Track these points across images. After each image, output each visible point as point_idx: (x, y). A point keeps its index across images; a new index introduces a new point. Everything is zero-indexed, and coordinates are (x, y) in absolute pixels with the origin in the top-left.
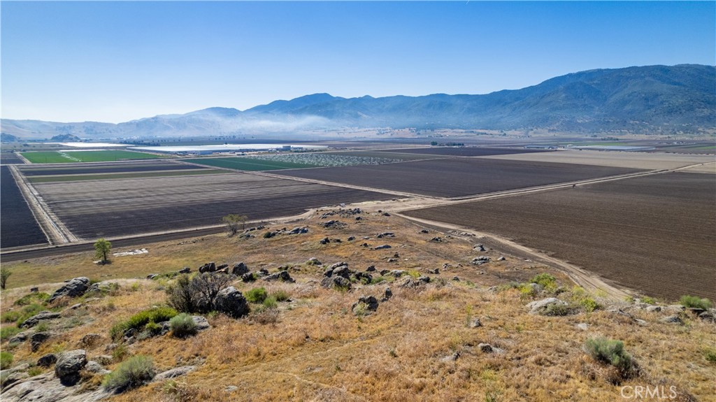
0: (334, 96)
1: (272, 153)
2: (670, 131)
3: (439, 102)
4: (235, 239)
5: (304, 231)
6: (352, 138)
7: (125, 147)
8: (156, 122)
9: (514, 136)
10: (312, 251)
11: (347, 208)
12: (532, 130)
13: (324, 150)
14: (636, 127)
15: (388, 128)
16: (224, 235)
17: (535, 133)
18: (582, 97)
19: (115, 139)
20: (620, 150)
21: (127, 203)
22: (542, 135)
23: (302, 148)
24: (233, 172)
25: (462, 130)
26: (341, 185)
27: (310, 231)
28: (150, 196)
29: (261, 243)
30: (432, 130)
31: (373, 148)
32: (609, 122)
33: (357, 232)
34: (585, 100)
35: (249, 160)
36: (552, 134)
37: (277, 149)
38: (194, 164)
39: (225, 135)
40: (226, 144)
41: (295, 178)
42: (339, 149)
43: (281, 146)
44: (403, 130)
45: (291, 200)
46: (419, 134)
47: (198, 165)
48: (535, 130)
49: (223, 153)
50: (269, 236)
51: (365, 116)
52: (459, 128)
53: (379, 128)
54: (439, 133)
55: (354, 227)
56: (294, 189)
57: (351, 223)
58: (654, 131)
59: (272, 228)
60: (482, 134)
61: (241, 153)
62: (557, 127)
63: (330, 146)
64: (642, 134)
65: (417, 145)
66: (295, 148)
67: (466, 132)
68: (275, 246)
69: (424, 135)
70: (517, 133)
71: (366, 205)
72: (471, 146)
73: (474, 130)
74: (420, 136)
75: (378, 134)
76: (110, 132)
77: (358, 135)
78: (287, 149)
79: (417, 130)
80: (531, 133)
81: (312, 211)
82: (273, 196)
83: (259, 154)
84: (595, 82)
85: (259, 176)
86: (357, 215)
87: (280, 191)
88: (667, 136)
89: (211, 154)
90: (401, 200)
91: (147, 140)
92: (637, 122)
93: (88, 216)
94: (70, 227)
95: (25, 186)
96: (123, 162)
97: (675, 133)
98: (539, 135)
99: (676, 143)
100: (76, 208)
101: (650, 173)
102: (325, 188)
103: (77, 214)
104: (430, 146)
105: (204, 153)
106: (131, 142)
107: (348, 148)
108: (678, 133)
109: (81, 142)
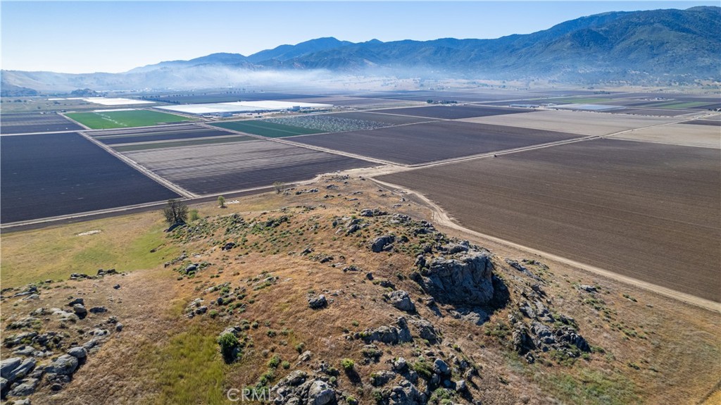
0: (341, 39)
1: (285, 114)
2: (667, 82)
3: (446, 48)
4: (281, 195)
5: (316, 191)
9: (513, 87)
10: (320, 201)
11: (341, 174)
12: (533, 80)
13: (330, 110)
14: (635, 78)
15: (393, 78)
16: (273, 192)
17: (535, 84)
18: (589, 46)
21: (201, 171)
22: (542, 87)
23: (309, 108)
27: (319, 191)
28: (212, 164)
29: (294, 197)
30: (436, 80)
31: (373, 107)
32: (609, 72)
33: (343, 191)
34: (590, 48)
35: (266, 123)
36: (551, 85)
37: (288, 110)
40: (240, 102)
41: (307, 146)
42: (344, 107)
43: (291, 105)
44: (408, 80)
45: (306, 168)
46: (422, 85)
47: (226, 130)
48: (536, 81)
49: (240, 115)
50: (298, 193)
51: (371, 63)
53: (384, 78)
54: (442, 84)
55: (342, 188)
56: (307, 157)
57: (341, 186)
58: (651, 82)
59: (298, 189)
60: (483, 85)
61: (256, 115)
62: (558, 78)
63: (335, 103)
64: (639, 85)
65: (414, 103)
66: (304, 108)
67: (468, 83)
68: (302, 199)
69: (428, 87)
70: (518, 83)
71: (354, 172)
72: (462, 104)
74: (422, 89)
75: (382, 86)
78: (297, 109)
79: (420, 81)
80: (531, 84)
81: (320, 176)
83: (273, 115)
84: (604, 28)
85: (279, 143)
86: (346, 180)
88: (659, 88)
89: (232, 116)
90: (377, 167)
91: (162, 94)
92: (638, 72)
93: (187, 180)
94: (185, 188)
95: (118, 155)
96: (162, 126)
97: (670, 85)
98: (536, 86)
99: (656, 100)
100: (173, 174)
101: (581, 140)
102: (329, 156)
103: (178, 179)
104: (425, 104)
105: (226, 115)
106: (149, 97)
107: (352, 107)
108: (673, 84)
109: (100, 96)
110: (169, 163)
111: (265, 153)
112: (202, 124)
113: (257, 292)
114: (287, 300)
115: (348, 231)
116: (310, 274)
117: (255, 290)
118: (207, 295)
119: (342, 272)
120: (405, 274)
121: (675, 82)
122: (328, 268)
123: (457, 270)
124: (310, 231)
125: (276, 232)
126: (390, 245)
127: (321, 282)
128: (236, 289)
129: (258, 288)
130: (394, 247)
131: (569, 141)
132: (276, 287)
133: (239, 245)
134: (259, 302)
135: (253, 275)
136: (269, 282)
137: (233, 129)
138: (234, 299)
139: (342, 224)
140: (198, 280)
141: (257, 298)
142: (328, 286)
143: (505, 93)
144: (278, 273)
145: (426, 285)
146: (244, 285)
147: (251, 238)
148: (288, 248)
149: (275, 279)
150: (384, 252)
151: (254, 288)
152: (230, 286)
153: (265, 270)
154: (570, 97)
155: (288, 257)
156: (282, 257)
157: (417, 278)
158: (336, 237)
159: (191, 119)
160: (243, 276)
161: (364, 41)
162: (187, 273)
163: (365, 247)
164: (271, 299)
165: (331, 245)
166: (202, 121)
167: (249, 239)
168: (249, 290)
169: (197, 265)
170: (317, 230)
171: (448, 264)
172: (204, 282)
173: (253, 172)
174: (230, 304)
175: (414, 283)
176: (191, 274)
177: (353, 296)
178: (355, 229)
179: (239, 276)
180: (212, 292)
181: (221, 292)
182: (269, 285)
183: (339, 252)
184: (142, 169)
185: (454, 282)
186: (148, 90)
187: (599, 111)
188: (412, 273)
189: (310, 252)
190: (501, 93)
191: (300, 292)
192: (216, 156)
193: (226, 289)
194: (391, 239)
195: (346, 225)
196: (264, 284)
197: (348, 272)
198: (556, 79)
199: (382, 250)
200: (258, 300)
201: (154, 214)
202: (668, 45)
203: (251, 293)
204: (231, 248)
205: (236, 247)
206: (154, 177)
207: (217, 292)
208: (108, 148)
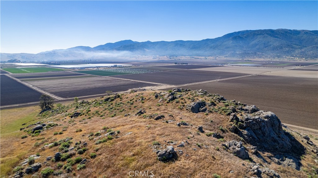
0: (134, 41)
1: (110, 68)
2: (273, 57)
3: (180, 44)
6: (142, 61)
7: (45, 66)
8: (54, 53)
9: (210, 59)
11: (141, 89)
12: (218, 56)
13: (131, 67)
14: (260, 55)
15: (157, 56)
17: (219, 58)
19: (37, 61)
20: (248, 66)
22: (222, 59)
23: (121, 66)
24: (97, 76)
25: (188, 57)
26: (139, 81)
28: (73, 86)
30: (176, 57)
31: (151, 65)
32: (249, 53)
34: (240, 43)
35: (101, 71)
36: (226, 58)
37: (112, 66)
38: (80, 73)
39: (86, 59)
40: (89, 64)
41: (121, 79)
42: (137, 66)
43: (113, 65)
44: (164, 57)
45: (122, 87)
46: (170, 58)
47: (82, 74)
48: (219, 57)
49: (89, 68)
51: (147, 50)
52: (188, 56)
53: (154, 56)
54: (179, 58)
56: (122, 83)
58: (266, 57)
60: (197, 58)
61: (97, 68)
62: (228, 55)
63: (133, 64)
64: (262, 58)
65: (169, 64)
66: (119, 66)
67: (190, 58)
69: (173, 59)
70: (212, 58)
71: (147, 88)
72: (190, 64)
73: (194, 57)
74: (171, 60)
75: (153, 59)
76: (33, 58)
77: (145, 59)
78: (116, 66)
79: (170, 57)
80: (217, 58)
81: (130, 90)
82: (116, 85)
83: (104, 68)
84: (245, 36)
85: (108, 78)
87: (118, 83)
88: (270, 59)
89: (84, 69)
90: (159, 86)
91: (52, 62)
92: (261, 53)
93: (59, 92)
94: (56, 96)
95: (24, 83)
96: (50, 72)
97: (274, 58)
98: (219, 59)
99: (272, 63)
100: (51, 90)
101: (250, 75)
102: (133, 82)
103: (53, 92)
104: (174, 64)
105: (82, 68)
106: (46, 63)
107: (141, 65)
108: (275, 58)
109: (22, 63)
110: (50, 85)
111: (101, 82)
112: (70, 72)
113: (99, 146)
114: (132, 153)
115: (168, 99)
116: (149, 129)
117: (97, 144)
118: (46, 151)
119: (177, 126)
120: (225, 128)
121: (276, 57)
122: (163, 124)
123: (263, 124)
124: (138, 102)
125: (112, 104)
126: (204, 108)
127: (162, 134)
128: (77, 144)
129: (100, 142)
130: (208, 109)
131: (245, 76)
132: (118, 140)
133: (84, 114)
134: (101, 156)
135: (95, 130)
136: (110, 136)
137: (85, 73)
138: (74, 154)
139: (162, 96)
140: (42, 137)
141: (99, 152)
142: (170, 138)
143: (207, 61)
144: (118, 129)
145: (245, 136)
146: (86, 139)
147: (93, 110)
148: (123, 113)
149: (116, 133)
150: (201, 113)
151: (96, 142)
152: (71, 141)
153: (106, 127)
154: (236, 62)
155: (125, 118)
156: (119, 118)
157: (236, 131)
158: (160, 104)
159: (65, 70)
160: (85, 132)
161: (144, 42)
162: (33, 132)
163: (185, 109)
164: (114, 153)
165: (158, 109)
166: (70, 71)
167: (91, 110)
168: (91, 144)
169: (44, 125)
170: (143, 101)
171: (256, 119)
172: (46, 139)
173: (94, 88)
174: (69, 159)
175: (236, 135)
176: (36, 133)
177: (199, 146)
178: (174, 99)
179: (81, 133)
180: (51, 147)
181: (60, 147)
182: (111, 139)
183: (166, 113)
184: (34, 88)
185: (264, 133)
186: (46, 60)
187: (251, 66)
188: (231, 127)
189: (143, 113)
190: (205, 61)
191: (145, 145)
192: (75, 83)
193: (66, 143)
194: (203, 104)
195: (166, 97)
196: (106, 138)
197: (182, 126)
198: (227, 56)
199: (200, 112)
200: (100, 155)
201: (35, 107)
202: (271, 43)
203: (92, 146)
204: (78, 116)
205: (81, 115)
206: (41, 91)
207: (56, 147)
208: (19, 80)
